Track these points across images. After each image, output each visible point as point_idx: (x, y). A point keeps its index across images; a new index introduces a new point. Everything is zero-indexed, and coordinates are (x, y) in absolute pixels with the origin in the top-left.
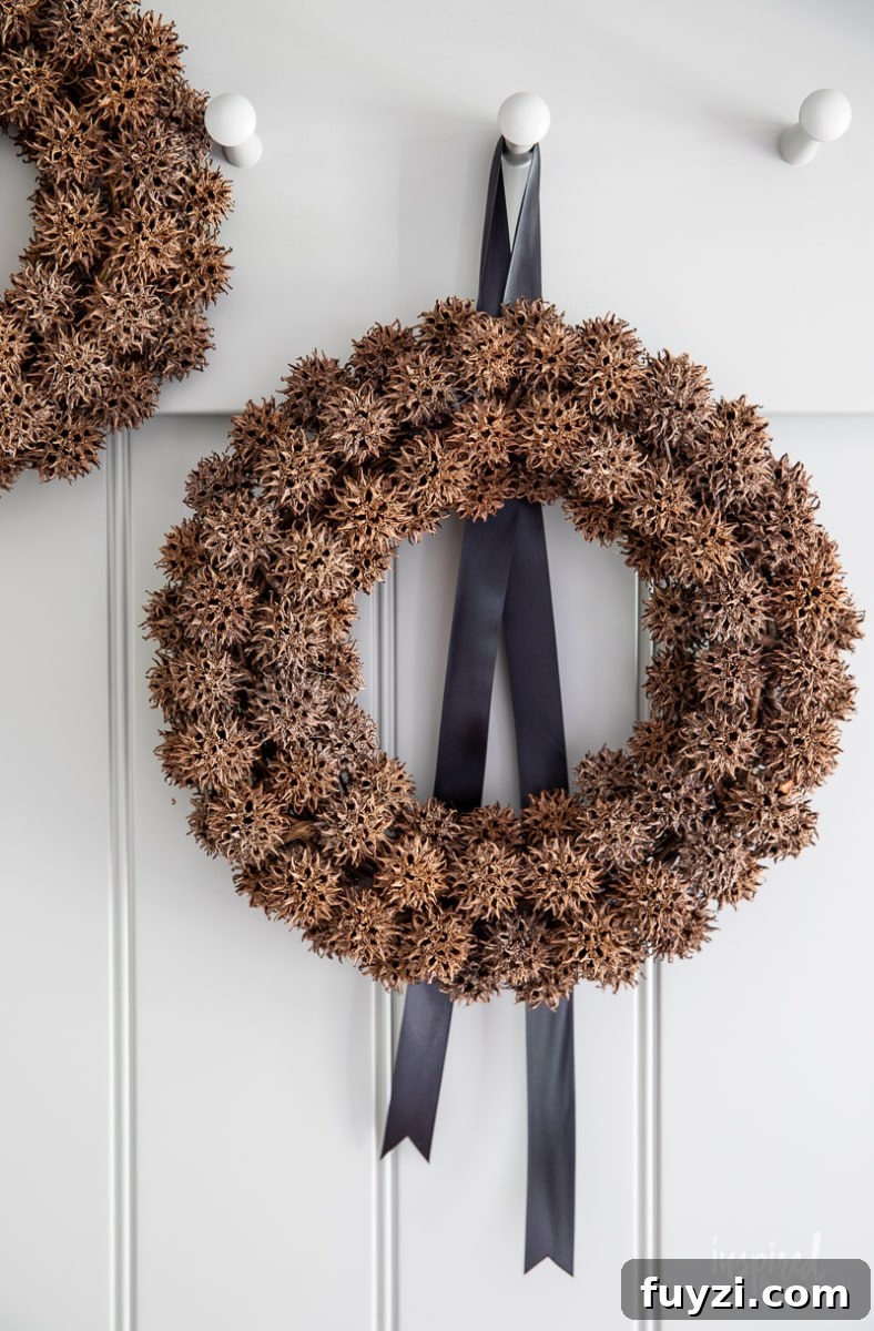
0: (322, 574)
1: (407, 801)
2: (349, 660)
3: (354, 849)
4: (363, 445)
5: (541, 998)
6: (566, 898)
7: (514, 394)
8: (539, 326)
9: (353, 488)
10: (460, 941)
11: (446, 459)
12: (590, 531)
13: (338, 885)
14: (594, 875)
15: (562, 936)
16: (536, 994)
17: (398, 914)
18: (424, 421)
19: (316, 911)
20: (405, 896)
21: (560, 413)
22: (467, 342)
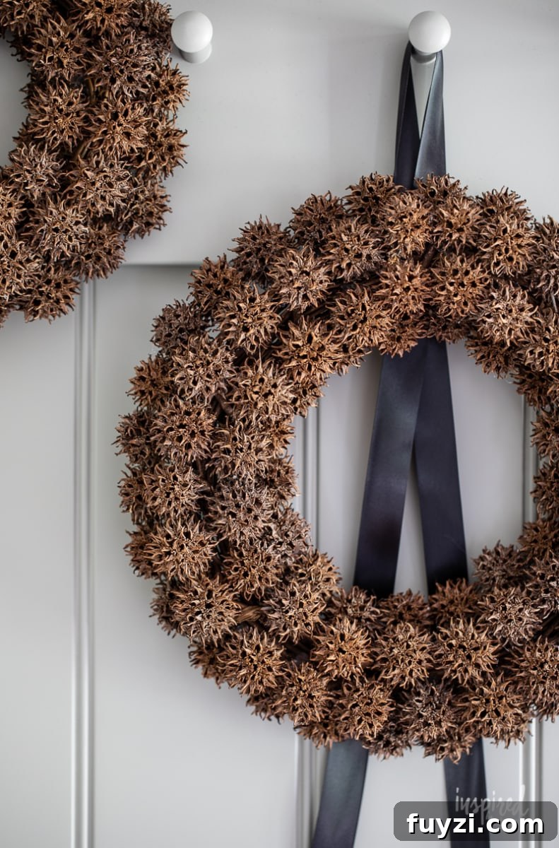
0: (271, 403)
1: (335, 589)
2: (287, 472)
3: (296, 629)
4: (305, 297)
5: (446, 752)
6: (470, 669)
7: (429, 257)
8: (449, 201)
9: (297, 333)
10: (382, 704)
11: (373, 309)
12: (488, 365)
13: (281, 659)
14: (492, 649)
15: (466, 700)
16: (442, 749)
17: (330, 683)
18: (354, 277)
19: (265, 680)
20: (338, 667)
21: (467, 273)
22: (391, 215)
